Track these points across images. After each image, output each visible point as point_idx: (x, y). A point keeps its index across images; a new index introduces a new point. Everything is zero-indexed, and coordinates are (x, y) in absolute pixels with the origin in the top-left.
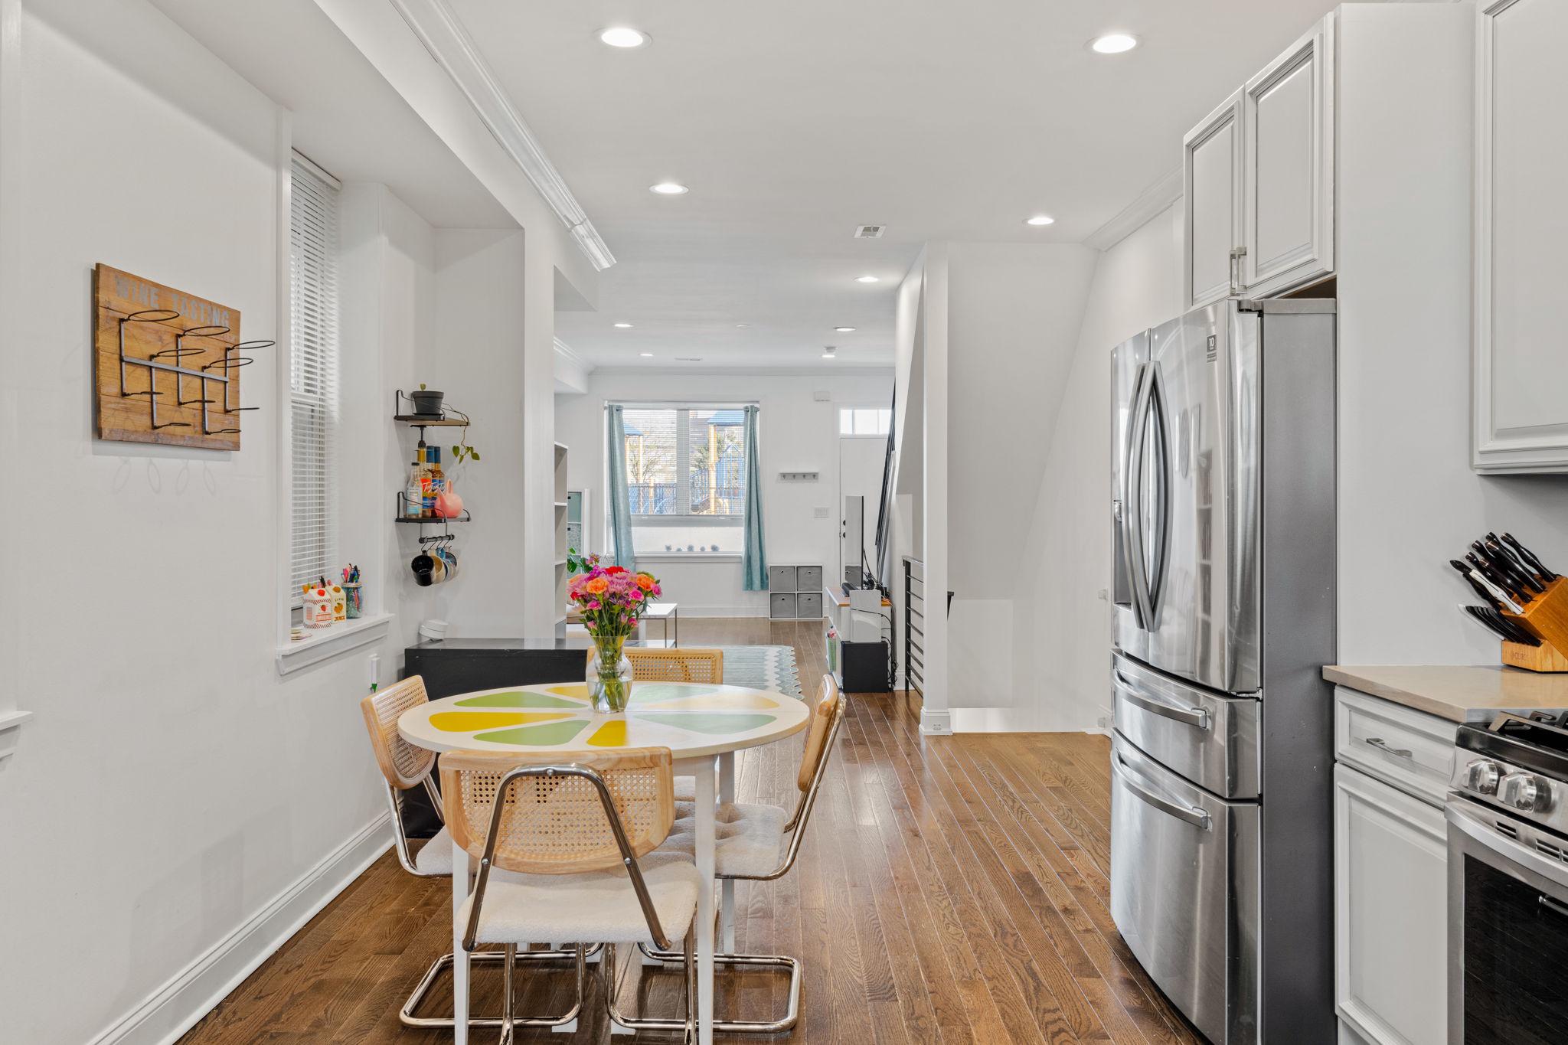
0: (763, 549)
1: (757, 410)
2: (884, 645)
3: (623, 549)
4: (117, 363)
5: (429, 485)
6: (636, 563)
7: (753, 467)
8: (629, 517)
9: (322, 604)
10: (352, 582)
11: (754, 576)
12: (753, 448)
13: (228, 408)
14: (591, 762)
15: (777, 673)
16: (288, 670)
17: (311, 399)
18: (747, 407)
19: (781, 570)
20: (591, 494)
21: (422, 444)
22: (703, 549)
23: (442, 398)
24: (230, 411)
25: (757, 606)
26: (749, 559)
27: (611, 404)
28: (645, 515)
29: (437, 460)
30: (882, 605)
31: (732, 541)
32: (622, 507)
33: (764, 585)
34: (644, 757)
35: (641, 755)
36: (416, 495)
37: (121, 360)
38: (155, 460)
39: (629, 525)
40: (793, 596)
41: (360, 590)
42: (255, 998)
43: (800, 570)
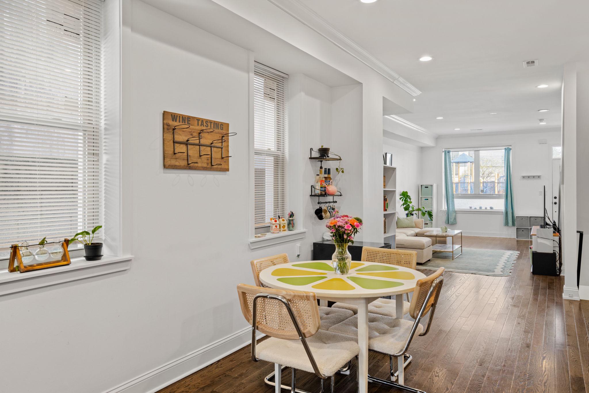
0: (513, 209)
1: (510, 149)
2: (554, 254)
3: (450, 207)
4: (172, 143)
5: (323, 183)
6: (456, 213)
7: (509, 174)
8: (453, 195)
9: (275, 225)
10: (291, 217)
11: (509, 221)
12: (508, 166)
13: (223, 157)
14: (284, 295)
15: (504, 263)
16: (253, 248)
17: (279, 153)
18: (505, 148)
19: (522, 218)
20: (437, 186)
21: (321, 168)
22: (486, 208)
23: (329, 150)
24: (223, 158)
25: (511, 233)
26: (507, 213)
27: (445, 150)
28: (460, 194)
29: (329, 173)
30: (554, 236)
31: (499, 205)
32: (450, 190)
33: (513, 224)
34: (304, 296)
35: (302, 294)
36: (318, 186)
37: (174, 142)
38: (191, 175)
39: (453, 198)
40: (528, 229)
41: (294, 221)
42: (230, 361)
43: (532, 219)
